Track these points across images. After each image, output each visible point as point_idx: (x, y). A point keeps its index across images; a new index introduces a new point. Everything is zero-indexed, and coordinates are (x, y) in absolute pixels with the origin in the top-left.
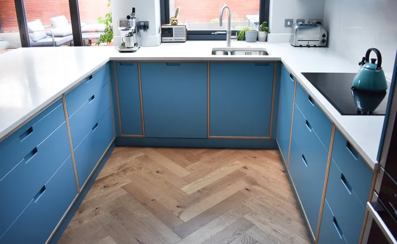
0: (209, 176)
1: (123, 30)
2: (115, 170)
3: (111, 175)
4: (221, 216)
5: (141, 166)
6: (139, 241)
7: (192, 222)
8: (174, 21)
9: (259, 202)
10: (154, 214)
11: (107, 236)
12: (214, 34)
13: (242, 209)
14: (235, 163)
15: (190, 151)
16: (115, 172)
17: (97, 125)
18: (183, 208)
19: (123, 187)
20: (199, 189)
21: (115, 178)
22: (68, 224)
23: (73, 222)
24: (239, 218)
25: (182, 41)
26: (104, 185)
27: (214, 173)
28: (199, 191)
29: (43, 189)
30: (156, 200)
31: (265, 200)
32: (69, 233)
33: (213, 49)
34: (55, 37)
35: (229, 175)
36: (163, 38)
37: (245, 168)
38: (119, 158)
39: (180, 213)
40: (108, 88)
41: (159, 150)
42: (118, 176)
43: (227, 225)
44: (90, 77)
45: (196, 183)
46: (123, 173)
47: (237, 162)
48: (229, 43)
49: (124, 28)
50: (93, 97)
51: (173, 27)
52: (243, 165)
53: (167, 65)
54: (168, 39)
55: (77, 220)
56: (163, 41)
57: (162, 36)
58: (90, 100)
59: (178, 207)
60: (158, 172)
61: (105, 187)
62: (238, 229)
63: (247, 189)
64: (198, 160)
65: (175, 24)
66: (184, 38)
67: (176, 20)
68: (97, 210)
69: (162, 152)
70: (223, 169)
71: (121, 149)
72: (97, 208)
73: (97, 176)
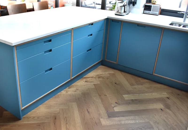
0: (143, 95)
1: (119, 3)
2: (95, 76)
3: (92, 77)
4: (136, 116)
5: (109, 78)
6: (87, 110)
7: (119, 112)
8: (153, 1)
9: (165, 118)
10: (101, 101)
11: (75, 102)
12: (179, 13)
13: (151, 118)
14: (163, 93)
15: (140, 79)
16: (94, 76)
17: (90, 49)
18: (119, 105)
19: (94, 84)
20: (133, 99)
21: (93, 79)
22: (61, 91)
23: (64, 91)
24: (146, 121)
25: (155, 14)
26: (86, 80)
27: (147, 94)
28: (132, 100)
29: (51, 69)
30: (107, 96)
31: (169, 119)
32: (60, 95)
33: (172, 22)
34: (96, 4)
35: (155, 98)
36: (145, 11)
37: (168, 98)
38: (99, 71)
39: (115, 106)
40: (102, 33)
41: (123, 73)
42: (94, 79)
43: (137, 122)
44: (92, 24)
45: (133, 96)
46: (98, 78)
47: (165, 93)
48: (185, 20)
49: (120, 2)
50: (91, 35)
51: (152, 5)
52: (168, 96)
53: (138, 26)
54: (147, 12)
55: (66, 91)
56: (144, 13)
57: (144, 10)
58: (89, 36)
59: (116, 103)
60: (116, 83)
61: (86, 81)
62: (142, 126)
63: (161, 109)
64: (142, 85)
65: (154, 4)
66: (158, 13)
67: (155, 1)
68: (77, 90)
69: (124, 74)
70: (154, 94)
71: (103, 67)
72: (77, 89)
73: (85, 75)
